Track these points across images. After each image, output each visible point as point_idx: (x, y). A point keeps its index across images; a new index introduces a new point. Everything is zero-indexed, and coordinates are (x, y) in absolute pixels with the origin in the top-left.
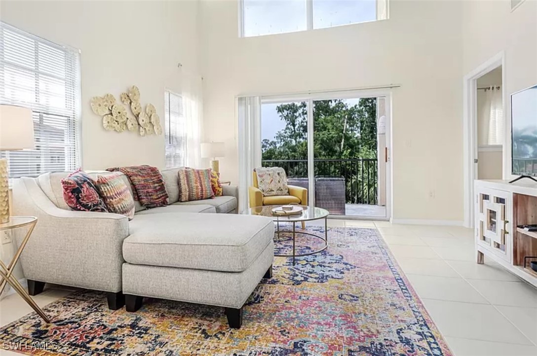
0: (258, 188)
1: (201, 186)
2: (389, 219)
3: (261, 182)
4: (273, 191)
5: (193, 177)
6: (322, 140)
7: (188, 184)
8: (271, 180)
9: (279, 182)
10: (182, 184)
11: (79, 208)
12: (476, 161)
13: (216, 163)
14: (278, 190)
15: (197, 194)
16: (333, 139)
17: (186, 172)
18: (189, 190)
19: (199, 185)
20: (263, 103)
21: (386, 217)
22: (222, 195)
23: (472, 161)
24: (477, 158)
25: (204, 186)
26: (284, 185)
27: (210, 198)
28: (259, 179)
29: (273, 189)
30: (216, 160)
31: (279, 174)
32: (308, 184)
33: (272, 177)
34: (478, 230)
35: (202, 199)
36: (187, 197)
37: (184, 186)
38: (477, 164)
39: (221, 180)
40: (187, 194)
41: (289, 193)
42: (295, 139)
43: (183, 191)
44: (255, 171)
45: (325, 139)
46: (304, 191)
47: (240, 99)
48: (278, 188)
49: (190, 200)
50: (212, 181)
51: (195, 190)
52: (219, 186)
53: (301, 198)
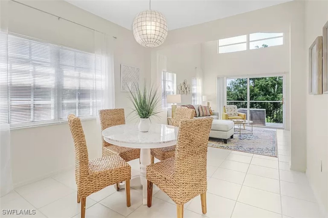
0: (226, 113)
4: (232, 114)
5: (203, 108)
6: (261, 86)
8: (231, 110)
9: (234, 111)
13: (208, 103)
14: (234, 114)
16: (269, 85)
17: (201, 107)
19: (206, 111)
20: (228, 79)
22: (213, 115)
26: (236, 112)
27: (209, 116)
28: (226, 110)
31: (234, 108)
32: (247, 112)
35: (207, 116)
37: (201, 112)
39: (212, 110)
40: (202, 114)
41: (238, 115)
42: (243, 85)
43: (201, 113)
44: (224, 106)
45: (263, 85)
46: (245, 115)
47: (218, 78)
50: (209, 110)
52: (212, 112)
53: (243, 117)
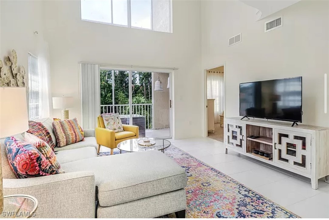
0: (105, 127)
1: (75, 132)
2: (172, 137)
3: (108, 124)
4: (116, 129)
7: (64, 133)
8: (114, 122)
9: (119, 123)
10: (58, 133)
11: (41, 174)
12: (207, 107)
15: (73, 139)
17: (59, 122)
18: (66, 137)
19: (73, 132)
21: (170, 136)
23: (206, 107)
24: (207, 105)
25: (76, 132)
27: (82, 141)
29: (116, 128)
30: (66, 110)
31: (117, 118)
33: (114, 120)
34: (226, 139)
35: (76, 142)
36: (65, 143)
37: (61, 134)
38: (207, 108)
41: (124, 129)
43: (60, 138)
46: (137, 128)
48: (118, 127)
49: (67, 144)
51: (71, 136)
53: (136, 132)
